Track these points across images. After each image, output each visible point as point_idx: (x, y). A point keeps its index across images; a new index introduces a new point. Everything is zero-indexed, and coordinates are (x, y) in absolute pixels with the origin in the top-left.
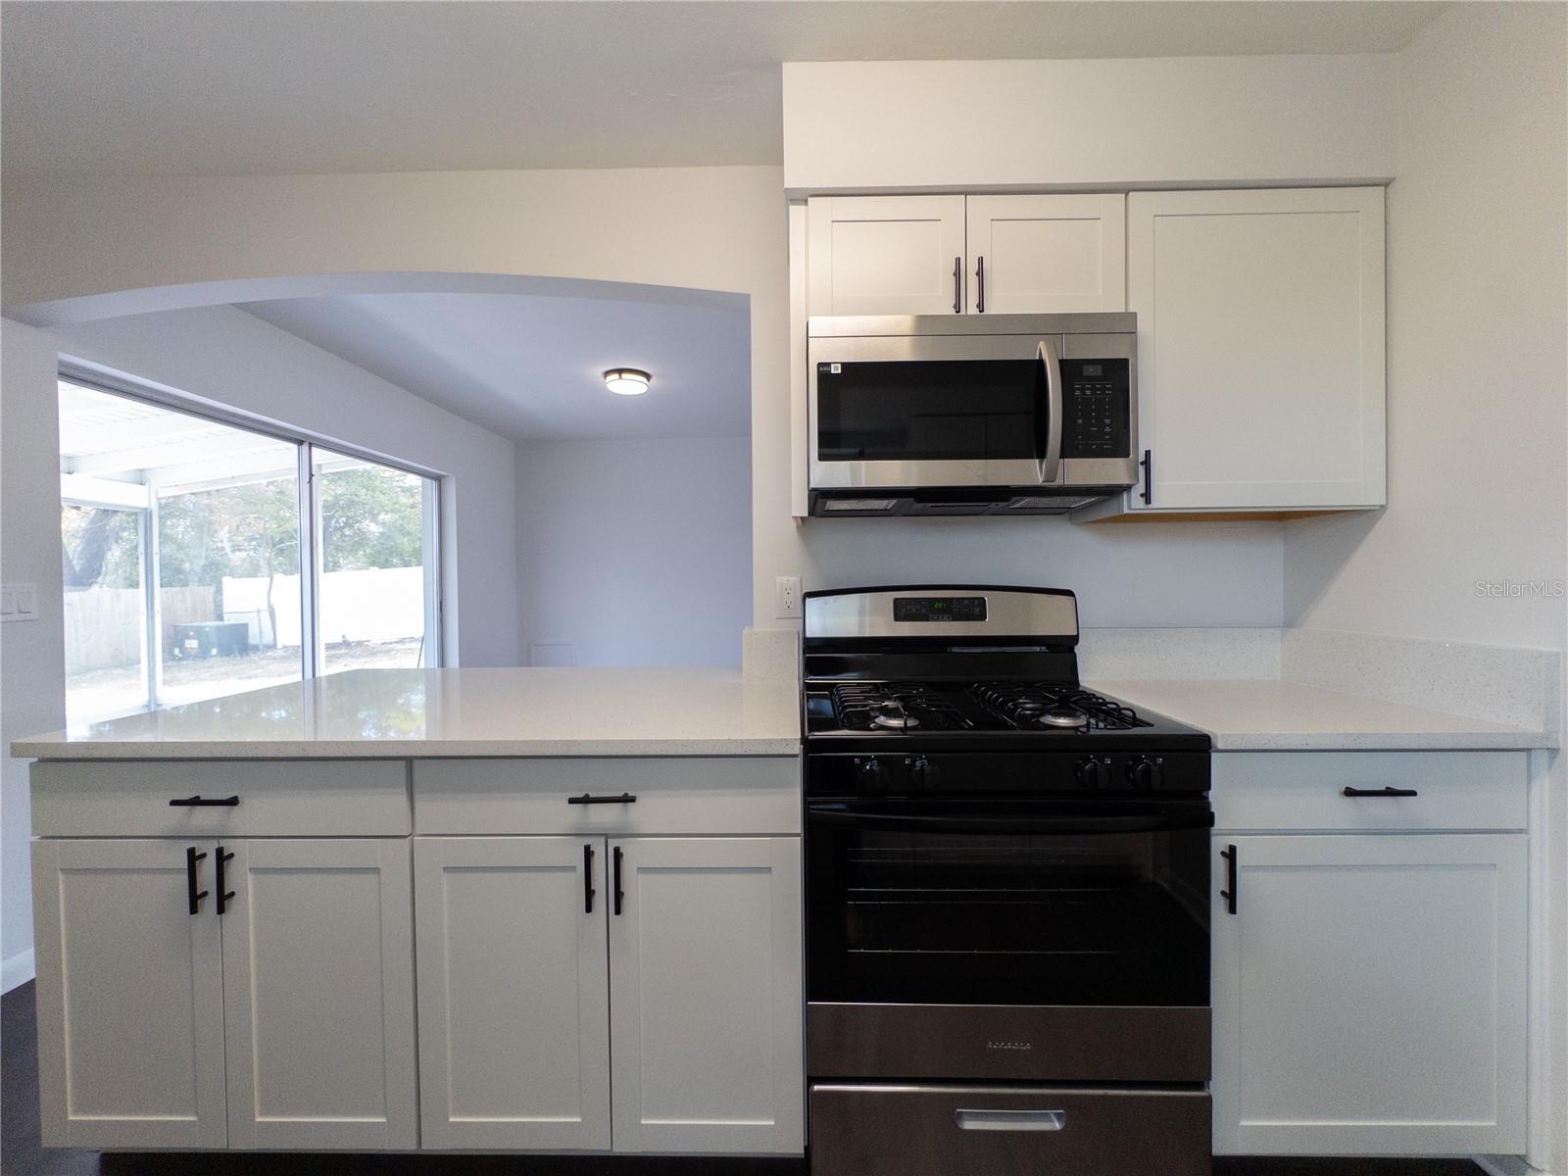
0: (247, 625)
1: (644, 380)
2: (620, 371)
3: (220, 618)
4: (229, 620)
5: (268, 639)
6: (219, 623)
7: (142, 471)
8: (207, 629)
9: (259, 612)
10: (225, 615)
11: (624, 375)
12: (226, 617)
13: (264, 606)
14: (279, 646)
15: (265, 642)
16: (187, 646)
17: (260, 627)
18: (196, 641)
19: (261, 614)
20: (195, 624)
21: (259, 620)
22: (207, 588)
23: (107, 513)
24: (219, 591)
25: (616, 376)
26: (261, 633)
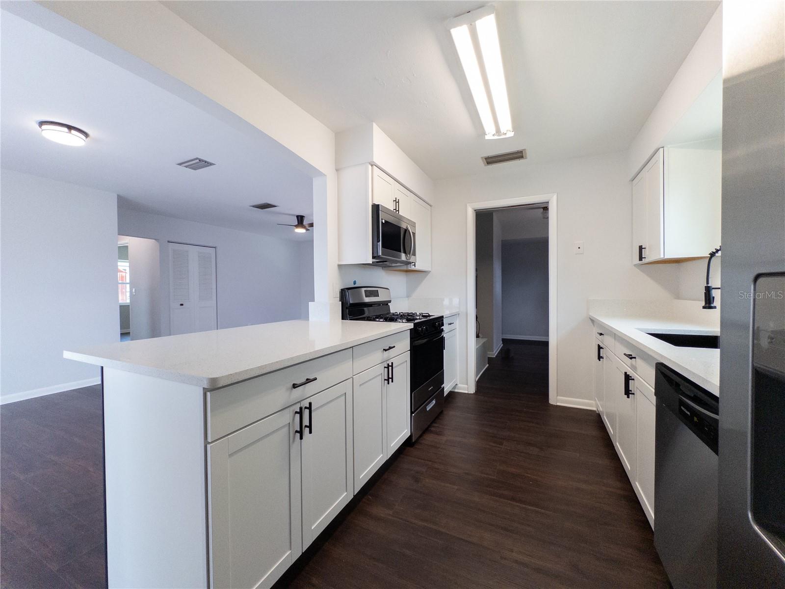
1: (84, 137)
11: (74, 132)
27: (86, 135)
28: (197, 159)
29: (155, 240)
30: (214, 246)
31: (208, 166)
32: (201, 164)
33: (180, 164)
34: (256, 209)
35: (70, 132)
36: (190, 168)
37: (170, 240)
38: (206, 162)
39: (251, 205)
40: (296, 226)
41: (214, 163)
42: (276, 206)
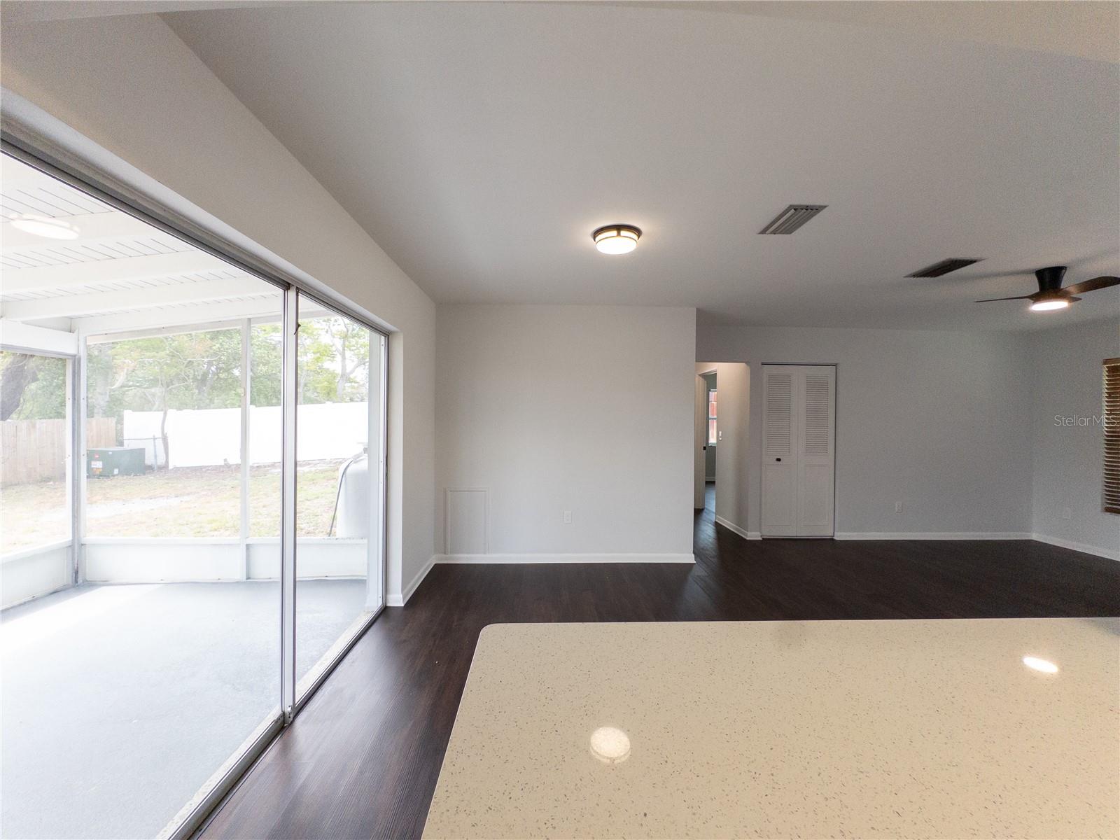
0: (144, 449)
1: (635, 237)
2: (619, 228)
3: (121, 444)
4: (128, 445)
5: (161, 461)
6: (120, 448)
7: (71, 318)
8: (110, 453)
9: (155, 439)
10: (125, 441)
11: (623, 233)
12: (126, 442)
13: (159, 435)
14: (171, 467)
15: (159, 463)
16: (92, 466)
17: (155, 452)
18: (101, 463)
19: (156, 441)
20: (99, 449)
21: (155, 446)
22: (110, 419)
23: (26, 356)
24: (120, 421)
25: (614, 233)
26: (156, 456)
27: (637, 231)
28: (791, 207)
29: (746, 363)
30: (834, 362)
31: (812, 216)
32: (798, 216)
33: (764, 232)
34: (922, 279)
35: (619, 234)
36: (780, 233)
37: (765, 361)
38: (807, 208)
39: (907, 274)
40: (1036, 298)
41: (822, 204)
42: (975, 261)
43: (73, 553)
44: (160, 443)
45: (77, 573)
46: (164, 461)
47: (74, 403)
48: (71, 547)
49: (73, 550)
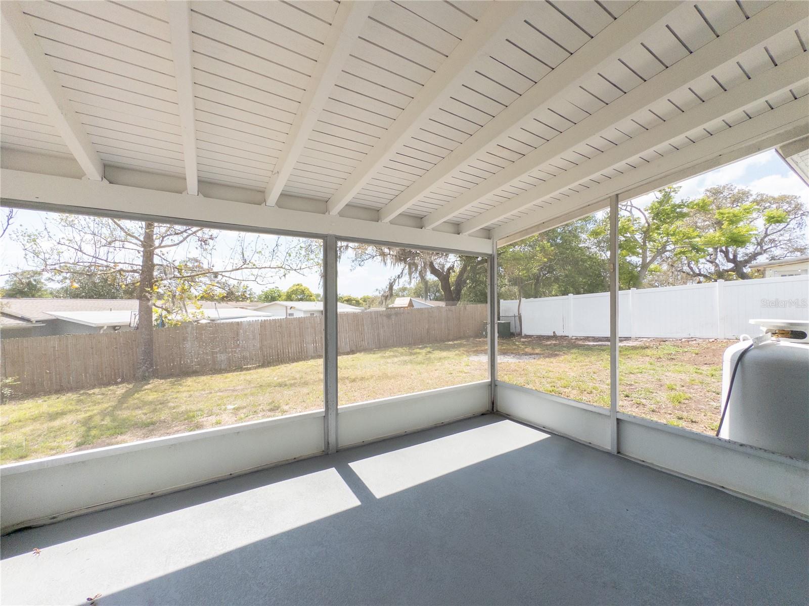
0: (510, 323)
3: (499, 319)
4: (502, 320)
5: (518, 330)
9: (515, 317)
10: (501, 318)
13: (517, 314)
14: (523, 335)
15: (517, 332)
17: (515, 325)
21: (515, 321)
26: (515, 327)
43: (491, 389)
44: (517, 318)
45: (493, 404)
46: (519, 331)
47: (491, 288)
48: (491, 385)
49: (491, 387)
